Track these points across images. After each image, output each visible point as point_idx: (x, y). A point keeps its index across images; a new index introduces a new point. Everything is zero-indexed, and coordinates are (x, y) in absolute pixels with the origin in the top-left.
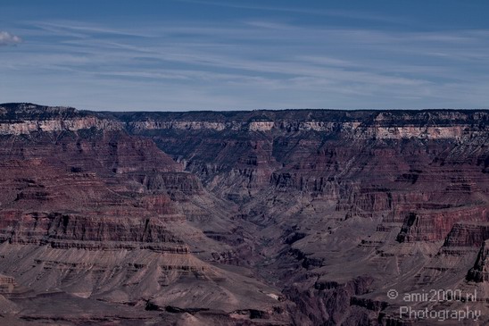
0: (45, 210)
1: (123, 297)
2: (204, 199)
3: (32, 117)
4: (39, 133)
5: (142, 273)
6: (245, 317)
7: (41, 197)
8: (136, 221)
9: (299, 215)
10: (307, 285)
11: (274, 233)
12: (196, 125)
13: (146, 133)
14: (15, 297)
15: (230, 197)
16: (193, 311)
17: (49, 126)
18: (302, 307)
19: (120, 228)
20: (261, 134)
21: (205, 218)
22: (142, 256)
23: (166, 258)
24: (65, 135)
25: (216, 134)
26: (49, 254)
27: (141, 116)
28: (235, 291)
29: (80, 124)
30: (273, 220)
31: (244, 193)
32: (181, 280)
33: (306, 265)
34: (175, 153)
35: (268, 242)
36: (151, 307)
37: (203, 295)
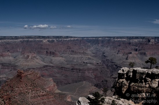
0: (71, 50)
1: (80, 61)
2: (92, 48)
5: (83, 58)
6: (96, 64)
7: (70, 48)
8: (82, 51)
9: (104, 50)
10: (105, 60)
11: (101, 53)
12: (92, 39)
13: (85, 40)
14: (66, 61)
15: (96, 48)
16: (89, 63)
18: (104, 63)
19: (80, 52)
20: (100, 40)
22: (83, 56)
23: (86, 56)
24: (74, 40)
25: (94, 40)
26: (71, 56)
28: (95, 61)
32: (88, 59)
33: (105, 57)
34: (89, 42)
35: (100, 54)
36: (84, 63)
37: (91, 61)
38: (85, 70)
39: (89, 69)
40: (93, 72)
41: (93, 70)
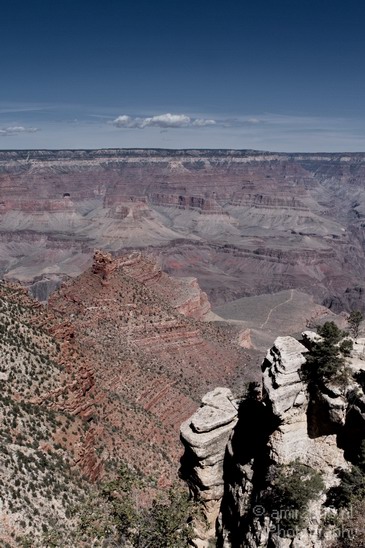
0: (253, 193)
1: (283, 228)
2: (320, 189)
3: (252, 155)
4: (254, 162)
5: (291, 219)
6: (331, 238)
7: (252, 188)
8: (289, 198)
9: (358, 196)
10: (358, 225)
11: (348, 203)
12: (319, 159)
13: (299, 161)
14: (239, 228)
15: (331, 188)
16: (308, 235)
17: (259, 159)
18: (355, 235)
19: (283, 201)
20: (345, 163)
21: (320, 197)
22: (291, 212)
23: (301, 213)
24: (264, 163)
25: (327, 162)
26: (254, 211)
27: (297, 154)
28: (327, 227)
29: (271, 158)
30: (348, 198)
31: (337, 186)
32: (306, 222)
33: (359, 217)
34: (310, 169)
35: (344, 207)
36: (293, 233)
37: (314, 228)
38: (297, 256)
39: (308, 253)
40: (321, 262)
41: (321, 256)
